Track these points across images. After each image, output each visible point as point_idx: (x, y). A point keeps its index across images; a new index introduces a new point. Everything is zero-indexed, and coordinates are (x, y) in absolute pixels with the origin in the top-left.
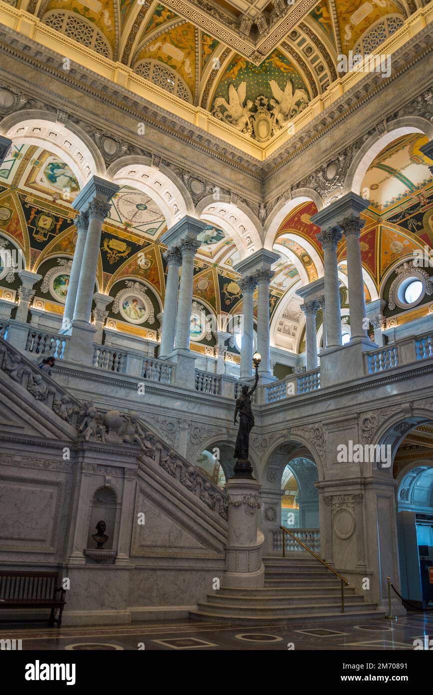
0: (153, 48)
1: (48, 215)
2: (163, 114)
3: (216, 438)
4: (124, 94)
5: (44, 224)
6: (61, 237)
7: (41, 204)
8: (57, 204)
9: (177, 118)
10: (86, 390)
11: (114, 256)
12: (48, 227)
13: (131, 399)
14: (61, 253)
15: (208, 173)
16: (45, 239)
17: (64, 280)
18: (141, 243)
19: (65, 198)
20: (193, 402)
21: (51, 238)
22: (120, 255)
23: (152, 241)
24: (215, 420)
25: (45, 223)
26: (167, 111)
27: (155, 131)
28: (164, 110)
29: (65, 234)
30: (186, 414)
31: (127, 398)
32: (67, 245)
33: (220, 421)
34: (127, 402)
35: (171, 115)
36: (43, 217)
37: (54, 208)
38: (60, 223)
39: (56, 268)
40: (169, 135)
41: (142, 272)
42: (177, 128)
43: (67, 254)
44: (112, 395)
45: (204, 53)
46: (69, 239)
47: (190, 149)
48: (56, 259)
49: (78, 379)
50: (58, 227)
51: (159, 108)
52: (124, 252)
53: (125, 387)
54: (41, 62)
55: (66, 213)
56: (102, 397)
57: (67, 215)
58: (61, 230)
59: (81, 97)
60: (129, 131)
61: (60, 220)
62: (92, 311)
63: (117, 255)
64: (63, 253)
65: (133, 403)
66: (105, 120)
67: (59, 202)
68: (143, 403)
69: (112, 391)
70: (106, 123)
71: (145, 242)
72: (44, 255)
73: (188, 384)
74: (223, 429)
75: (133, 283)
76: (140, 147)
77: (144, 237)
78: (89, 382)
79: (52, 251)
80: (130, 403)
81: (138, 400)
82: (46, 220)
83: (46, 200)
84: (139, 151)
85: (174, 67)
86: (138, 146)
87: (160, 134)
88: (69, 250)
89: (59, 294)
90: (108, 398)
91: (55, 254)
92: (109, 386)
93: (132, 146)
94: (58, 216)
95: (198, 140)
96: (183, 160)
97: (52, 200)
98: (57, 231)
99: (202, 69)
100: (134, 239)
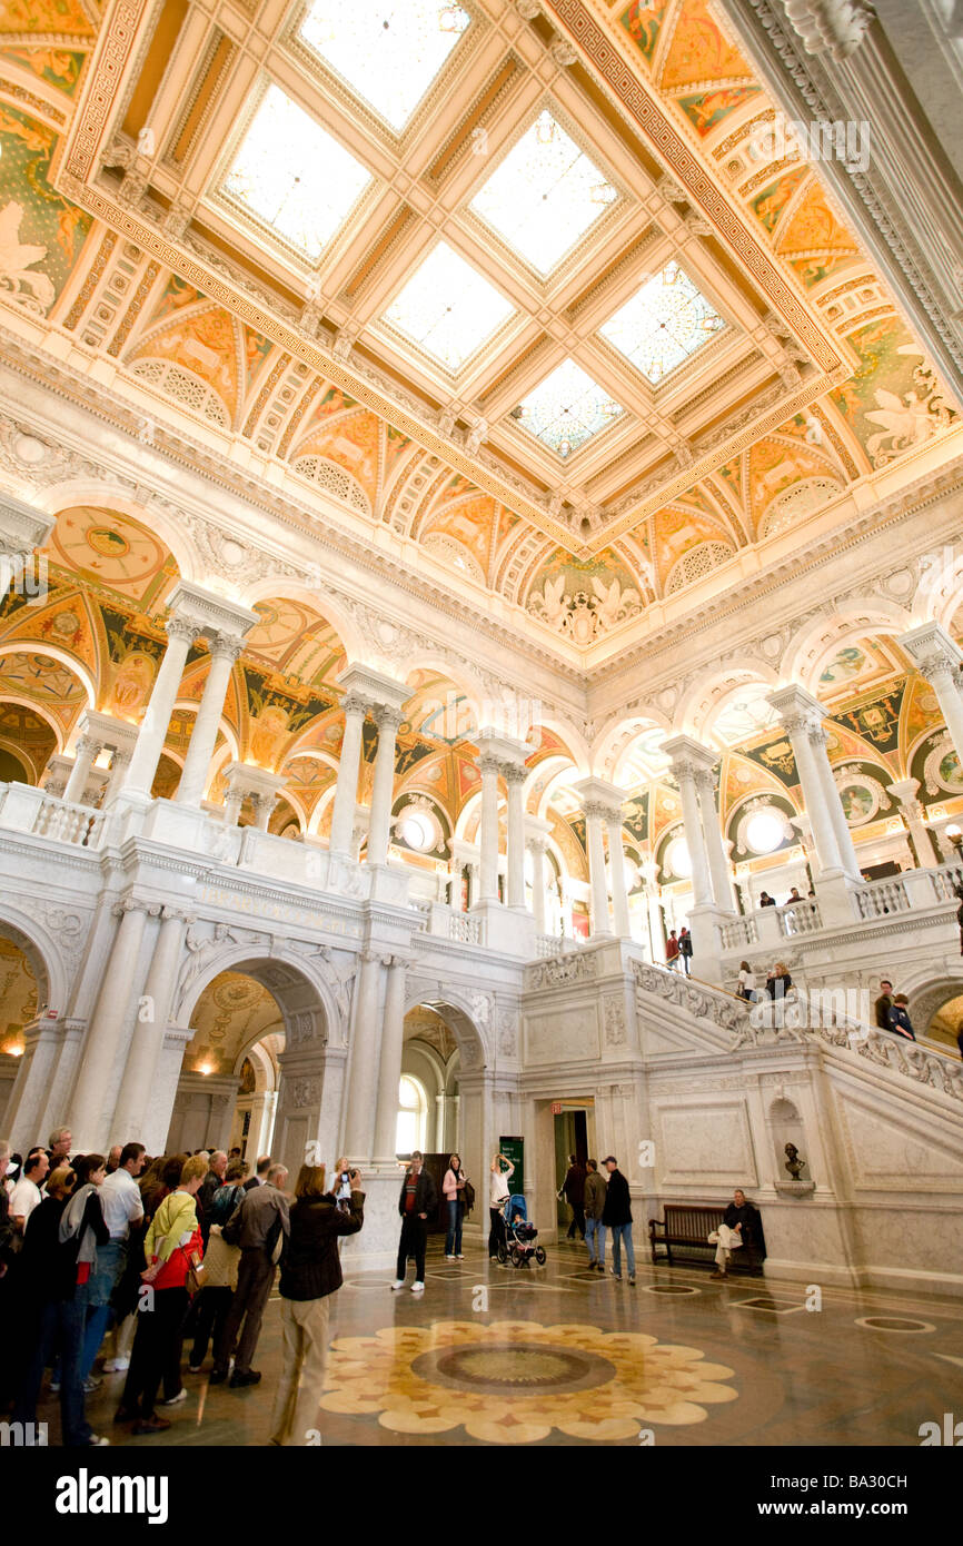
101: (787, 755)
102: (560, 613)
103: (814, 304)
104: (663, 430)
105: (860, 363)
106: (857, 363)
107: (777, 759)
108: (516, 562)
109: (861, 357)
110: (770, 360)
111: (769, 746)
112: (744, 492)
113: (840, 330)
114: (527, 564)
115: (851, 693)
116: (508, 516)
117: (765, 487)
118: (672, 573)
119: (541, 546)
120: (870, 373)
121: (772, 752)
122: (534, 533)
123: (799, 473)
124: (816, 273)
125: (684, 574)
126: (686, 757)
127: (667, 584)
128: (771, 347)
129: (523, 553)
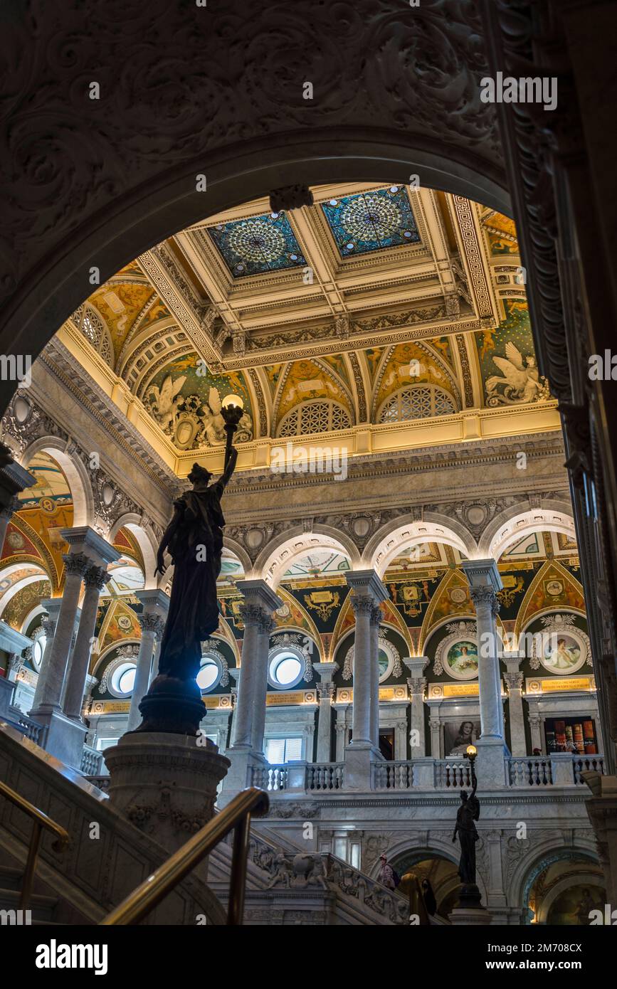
0: (390, 381)
1: (409, 585)
2: (410, 456)
3: (545, 846)
4: (361, 462)
5: (411, 596)
6: (435, 602)
7: (395, 577)
8: (410, 570)
9: (428, 449)
10: (365, 819)
11: (506, 596)
12: (415, 597)
13: (419, 818)
14: (447, 618)
15: (490, 487)
16: (419, 612)
17: (459, 650)
18: (531, 566)
19: (413, 560)
20: (501, 804)
21: (425, 607)
22: (513, 592)
23: (541, 558)
24: (538, 822)
25: (411, 594)
26: (413, 450)
27: (412, 476)
28: (408, 451)
29: (438, 595)
30: (495, 822)
31: (414, 818)
32: (448, 606)
33: (548, 821)
34: (414, 823)
35: (419, 451)
36: (405, 589)
37: (410, 575)
38: (426, 587)
39: (445, 639)
40: (430, 470)
41: (556, 599)
42: (434, 459)
43: (453, 616)
44: (396, 818)
45: (442, 350)
46: (446, 600)
47: (460, 471)
48: (444, 627)
49: (356, 809)
50: (426, 592)
51: (403, 453)
52: (517, 586)
53: (409, 806)
54: (279, 482)
55: (426, 574)
56: (383, 823)
57: (427, 576)
58: (431, 594)
59: (325, 490)
60: (380, 497)
61: (424, 584)
62: (502, 677)
63: (510, 593)
64: (449, 618)
65: (421, 823)
66: (352, 500)
67: (410, 567)
68: (433, 820)
69: (395, 813)
70: (354, 503)
71: (534, 563)
72: (425, 630)
73: (496, 781)
74: (557, 831)
75: (551, 618)
76: (396, 507)
77: (529, 559)
78: (368, 809)
79: (434, 621)
80: (417, 823)
81: (427, 818)
82: (410, 591)
83: (397, 571)
84: (397, 512)
85: (424, 381)
86: (393, 507)
87: (419, 477)
88: (453, 611)
89: (457, 670)
90: (391, 823)
91: (439, 622)
92: (391, 808)
93: (386, 511)
94: (419, 581)
95: (465, 455)
96: (453, 491)
97: (402, 568)
98: (428, 597)
99: (451, 364)
100: (519, 567)
101: (328, 604)
102: (169, 412)
103: (492, 268)
104: (334, 298)
105: (505, 319)
106: (504, 318)
107: (318, 604)
108: (148, 353)
109: (508, 315)
110: (442, 286)
111: (315, 590)
112: (378, 374)
113: (502, 293)
114: (157, 357)
115: (400, 567)
116: (159, 308)
117: (396, 376)
118: (288, 415)
119: (178, 345)
120: (509, 328)
121: (315, 597)
122: (177, 333)
123: (427, 377)
124: (502, 248)
125: (299, 422)
126: (259, 602)
127: (281, 423)
128: (447, 277)
129: (158, 345)
